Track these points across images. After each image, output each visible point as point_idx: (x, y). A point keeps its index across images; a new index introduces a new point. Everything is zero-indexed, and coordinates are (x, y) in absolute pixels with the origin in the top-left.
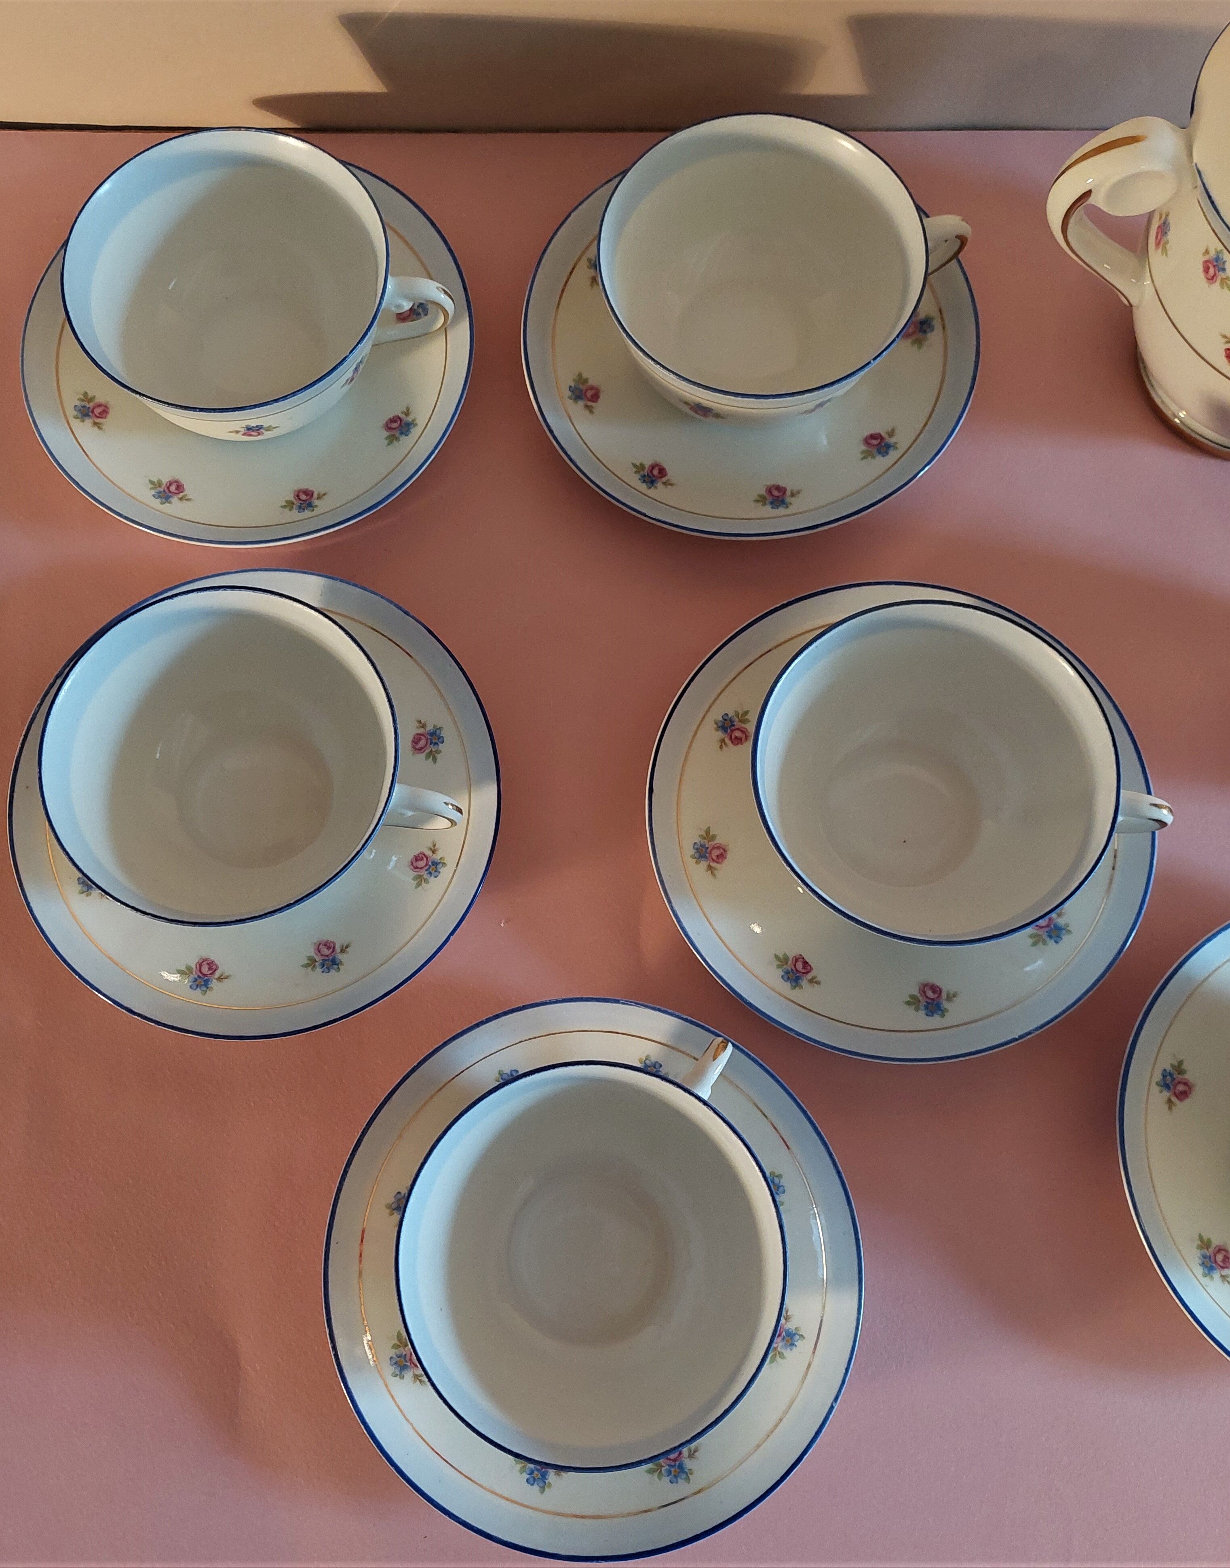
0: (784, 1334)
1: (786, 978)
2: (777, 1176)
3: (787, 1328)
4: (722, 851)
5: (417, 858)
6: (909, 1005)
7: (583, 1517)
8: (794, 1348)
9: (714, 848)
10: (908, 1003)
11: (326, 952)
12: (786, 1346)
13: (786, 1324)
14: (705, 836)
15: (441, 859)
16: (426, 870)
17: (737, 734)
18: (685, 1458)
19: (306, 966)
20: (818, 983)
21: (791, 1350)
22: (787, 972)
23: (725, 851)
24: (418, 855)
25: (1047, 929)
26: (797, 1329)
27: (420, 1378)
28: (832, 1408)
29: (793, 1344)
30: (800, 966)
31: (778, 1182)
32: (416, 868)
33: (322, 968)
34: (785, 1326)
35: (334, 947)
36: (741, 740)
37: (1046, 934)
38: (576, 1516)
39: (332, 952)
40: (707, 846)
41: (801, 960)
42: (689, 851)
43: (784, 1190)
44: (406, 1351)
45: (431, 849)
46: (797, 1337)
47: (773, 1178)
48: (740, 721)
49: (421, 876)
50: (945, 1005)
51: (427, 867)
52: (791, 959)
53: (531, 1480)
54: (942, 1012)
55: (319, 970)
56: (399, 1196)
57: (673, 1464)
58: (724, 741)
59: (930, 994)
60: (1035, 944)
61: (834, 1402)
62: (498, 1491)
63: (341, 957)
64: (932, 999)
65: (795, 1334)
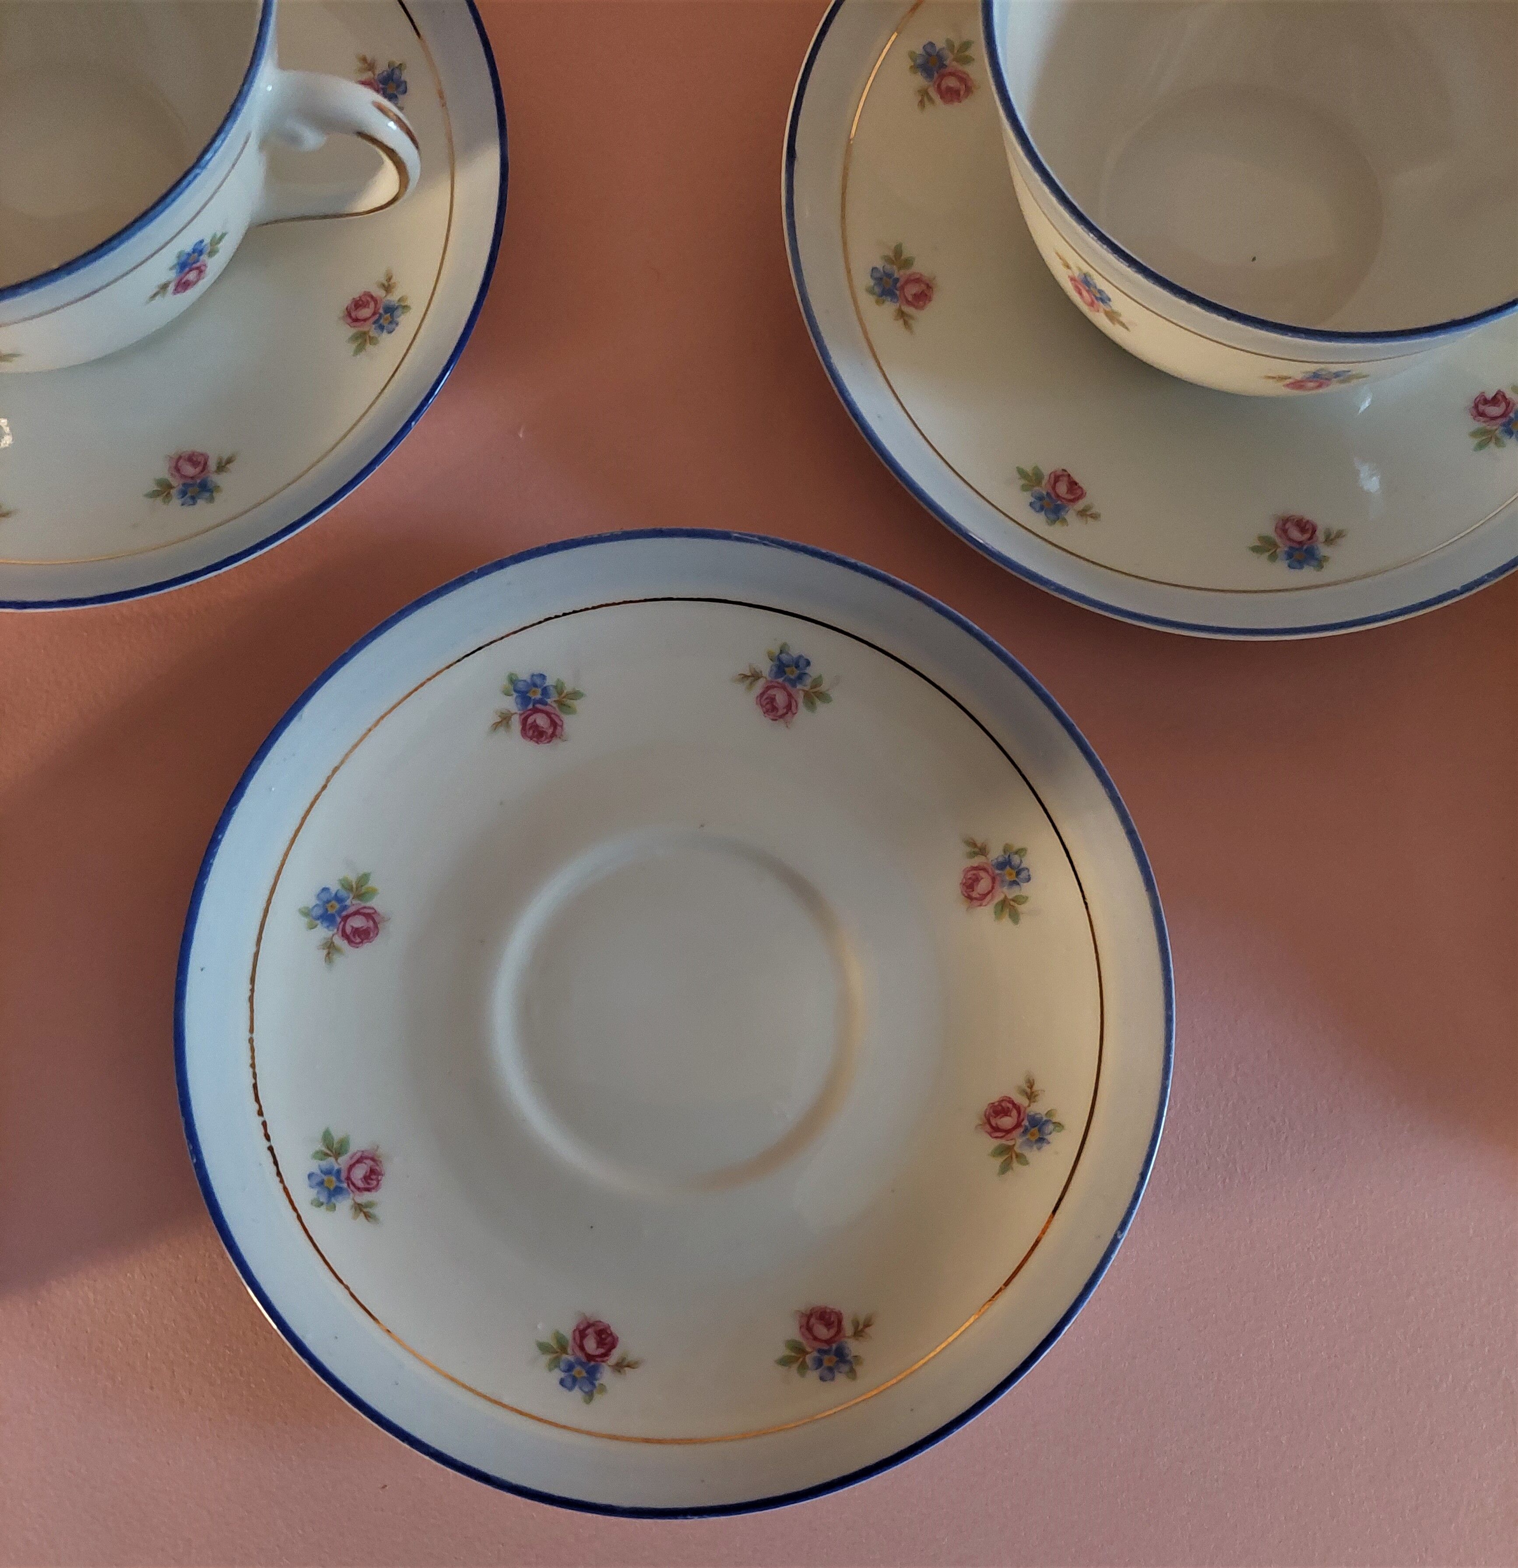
0: (1026, 1123)
1: (1038, 506)
2: (1016, 853)
3: (1032, 1113)
4: (923, 287)
5: (358, 304)
6: (1257, 552)
7: (660, 1442)
8: (1046, 1147)
9: (908, 281)
10: (1255, 549)
11: (189, 470)
12: (1029, 1143)
13: (1029, 1106)
14: (894, 259)
15: (399, 300)
16: (375, 323)
17: (952, 82)
18: (849, 1337)
19: (154, 495)
20: (1095, 517)
21: (1039, 1149)
22: (1040, 498)
23: (929, 287)
24: (360, 297)
25: (1504, 420)
26: (1049, 1113)
27: (365, 1210)
28: (1115, 1242)
29: (1041, 1140)
30: (1062, 488)
31: (1018, 861)
32: (356, 320)
33: (183, 497)
34: (1028, 1110)
35: (205, 464)
36: (959, 95)
37: (1502, 428)
38: (647, 1441)
39: (202, 471)
40: (896, 276)
41: (1066, 479)
42: (863, 280)
43: (1029, 875)
44: (338, 1164)
45: (383, 285)
46: (1051, 1127)
47: (1009, 856)
48: (956, 60)
49: (365, 333)
50: (1324, 550)
51: (377, 316)
52: (1046, 478)
53: (569, 1381)
54: (1319, 562)
55: (176, 502)
56: (325, 896)
57: (826, 1347)
58: (927, 94)
59: (1295, 534)
60: (1481, 446)
61: (1119, 1232)
62: (506, 1400)
63: (217, 479)
64: (1300, 543)
65: (1047, 1121)
